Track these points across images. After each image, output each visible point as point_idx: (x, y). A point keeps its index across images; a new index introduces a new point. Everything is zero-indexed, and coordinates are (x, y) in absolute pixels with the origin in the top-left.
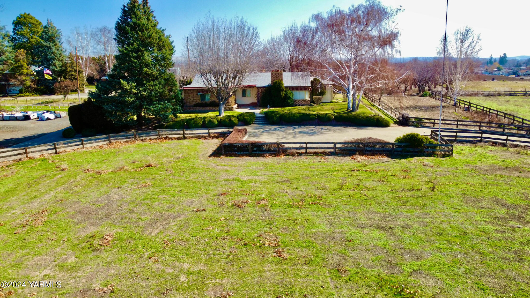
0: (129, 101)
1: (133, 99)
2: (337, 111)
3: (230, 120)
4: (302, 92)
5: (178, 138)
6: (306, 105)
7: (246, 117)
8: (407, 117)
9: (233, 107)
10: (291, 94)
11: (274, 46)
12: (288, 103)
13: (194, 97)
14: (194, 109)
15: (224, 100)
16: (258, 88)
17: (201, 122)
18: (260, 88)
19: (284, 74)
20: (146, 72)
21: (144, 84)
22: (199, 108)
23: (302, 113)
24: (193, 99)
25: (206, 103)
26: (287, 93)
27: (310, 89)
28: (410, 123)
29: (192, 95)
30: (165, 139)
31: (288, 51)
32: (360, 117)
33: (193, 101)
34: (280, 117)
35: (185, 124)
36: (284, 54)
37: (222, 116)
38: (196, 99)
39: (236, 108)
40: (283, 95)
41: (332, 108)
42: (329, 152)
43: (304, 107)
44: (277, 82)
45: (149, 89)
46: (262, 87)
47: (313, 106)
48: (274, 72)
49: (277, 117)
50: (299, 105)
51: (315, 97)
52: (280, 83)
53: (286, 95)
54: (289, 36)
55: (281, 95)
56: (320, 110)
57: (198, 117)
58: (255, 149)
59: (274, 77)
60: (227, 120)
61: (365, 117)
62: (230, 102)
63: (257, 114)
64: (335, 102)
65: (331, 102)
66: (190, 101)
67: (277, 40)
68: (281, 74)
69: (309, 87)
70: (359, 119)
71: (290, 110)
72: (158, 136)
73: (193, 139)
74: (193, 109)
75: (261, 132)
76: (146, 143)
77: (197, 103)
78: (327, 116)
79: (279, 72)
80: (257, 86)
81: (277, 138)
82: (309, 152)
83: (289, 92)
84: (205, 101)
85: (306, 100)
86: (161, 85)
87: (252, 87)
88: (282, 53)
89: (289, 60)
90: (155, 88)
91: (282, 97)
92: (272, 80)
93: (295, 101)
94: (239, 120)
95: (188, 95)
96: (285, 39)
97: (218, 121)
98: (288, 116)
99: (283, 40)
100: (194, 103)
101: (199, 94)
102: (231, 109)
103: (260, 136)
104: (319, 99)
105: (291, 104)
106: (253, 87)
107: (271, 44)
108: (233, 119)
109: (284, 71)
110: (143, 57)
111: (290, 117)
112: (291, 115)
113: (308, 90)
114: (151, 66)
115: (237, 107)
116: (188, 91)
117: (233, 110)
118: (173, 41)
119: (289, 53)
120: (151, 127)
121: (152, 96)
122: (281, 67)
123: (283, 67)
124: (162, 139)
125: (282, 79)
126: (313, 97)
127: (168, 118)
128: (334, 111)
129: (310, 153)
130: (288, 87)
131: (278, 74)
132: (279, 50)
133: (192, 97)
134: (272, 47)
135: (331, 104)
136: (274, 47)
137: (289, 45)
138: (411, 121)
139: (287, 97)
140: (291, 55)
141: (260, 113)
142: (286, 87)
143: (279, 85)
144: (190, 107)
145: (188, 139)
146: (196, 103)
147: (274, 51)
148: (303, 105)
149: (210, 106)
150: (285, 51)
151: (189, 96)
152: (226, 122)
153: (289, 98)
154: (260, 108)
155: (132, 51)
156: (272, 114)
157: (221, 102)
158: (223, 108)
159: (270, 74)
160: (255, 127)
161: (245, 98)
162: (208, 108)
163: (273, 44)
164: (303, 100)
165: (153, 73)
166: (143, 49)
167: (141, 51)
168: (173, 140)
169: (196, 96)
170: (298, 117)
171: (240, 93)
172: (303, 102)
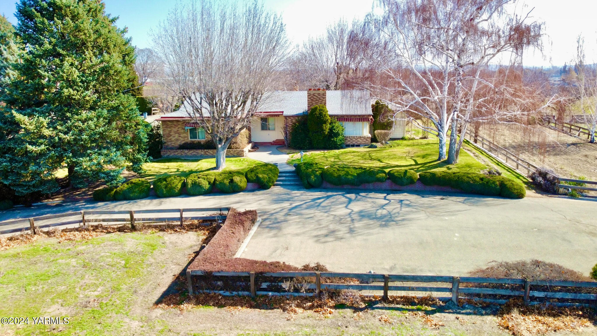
0: (36, 152)
1: (43, 147)
2: (420, 161)
3: (232, 181)
4: (359, 124)
5: (121, 230)
6: (365, 145)
7: (260, 176)
8: (554, 178)
9: (243, 151)
10: (341, 128)
11: (313, 49)
12: (335, 142)
13: (179, 134)
14: (179, 153)
15: (224, 141)
16: (286, 117)
17: (179, 186)
18: (289, 117)
19: (328, 93)
20: (69, 96)
21: (68, 118)
22: (186, 151)
23: (361, 168)
24: (177, 135)
25: (199, 143)
26: (333, 127)
27: (371, 119)
28: (561, 190)
29: (176, 130)
30: (94, 230)
31: (334, 57)
32: (468, 177)
33: (177, 140)
34: (322, 174)
35: (152, 187)
36: (327, 61)
37: (220, 170)
38: (182, 135)
39: (249, 151)
40: (327, 130)
41: (409, 153)
42: (440, 299)
43: (362, 149)
44: (316, 108)
45: (76, 127)
46: (293, 116)
47: (376, 147)
48: (312, 92)
49: (316, 176)
50: (353, 146)
51: (379, 131)
52: (322, 110)
53: (331, 130)
54: (335, 34)
55: (323, 130)
56: (390, 157)
57: (181, 170)
58: (264, 285)
59: (312, 100)
60: (227, 182)
61: (478, 179)
62: (239, 141)
63: (282, 164)
64: (410, 139)
65: (403, 139)
66: (173, 139)
67: (317, 39)
68: (324, 94)
69: (370, 115)
70: (468, 183)
71: (337, 157)
72: (82, 224)
73: (150, 231)
74: (176, 153)
75: (285, 211)
76: (53, 240)
77: (184, 144)
78: (408, 174)
79: (321, 92)
80: (285, 114)
81: (315, 233)
82: (391, 297)
83: (337, 125)
84: (197, 140)
85: (364, 138)
86: (102, 119)
87: (276, 115)
88: (325, 60)
89: (335, 71)
90: (89, 126)
91: (324, 133)
92: (310, 104)
93: (345, 138)
94: (248, 181)
95: (169, 129)
96: (330, 39)
97: (209, 183)
98: (336, 175)
99: (326, 41)
100: (179, 143)
101: (186, 128)
102: (240, 154)
103: (284, 225)
104: (386, 135)
105: (340, 145)
106: (278, 115)
107: (308, 48)
108: (237, 179)
109: (328, 88)
110: (61, 68)
111: (340, 175)
112: (342, 173)
113: (368, 120)
114: (80, 84)
115: (252, 148)
116: (170, 123)
117: (243, 156)
118: (131, 38)
119: (336, 60)
120: (92, 191)
121: (82, 140)
122: (323, 82)
123: (326, 81)
124: (87, 230)
125: (325, 104)
126: (376, 132)
127: (116, 180)
128: (415, 161)
129: (394, 300)
130: (335, 116)
131: (319, 94)
132: (321, 56)
133: (176, 133)
134: (310, 51)
135: (405, 142)
136: (313, 51)
137: (335, 48)
138: (562, 187)
139: (333, 134)
140: (338, 63)
141: (288, 164)
142: (330, 116)
143: (321, 114)
144: (172, 149)
145: (140, 230)
146: (183, 142)
147: (313, 58)
148: (358, 146)
149: (204, 149)
150: (330, 57)
151: (170, 131)
152: (225, 184)
153: (337, 135)
154: (288, 151)
155: (40, 57)
156: (307, 168)
157: (220, 146)
158: (223, 154)
159: (305, 93)
160: (277, 194)
161: (265, 133)
162: (201, 152)
163: (312, 46)
164: (360, 137)
165: (84, 97)
166: (64, 53)
167: (58, 55)
168: (110, 232)
169: (182, 131)
170: (354, 176)
171: (256, 125)
172: (359, 140)
